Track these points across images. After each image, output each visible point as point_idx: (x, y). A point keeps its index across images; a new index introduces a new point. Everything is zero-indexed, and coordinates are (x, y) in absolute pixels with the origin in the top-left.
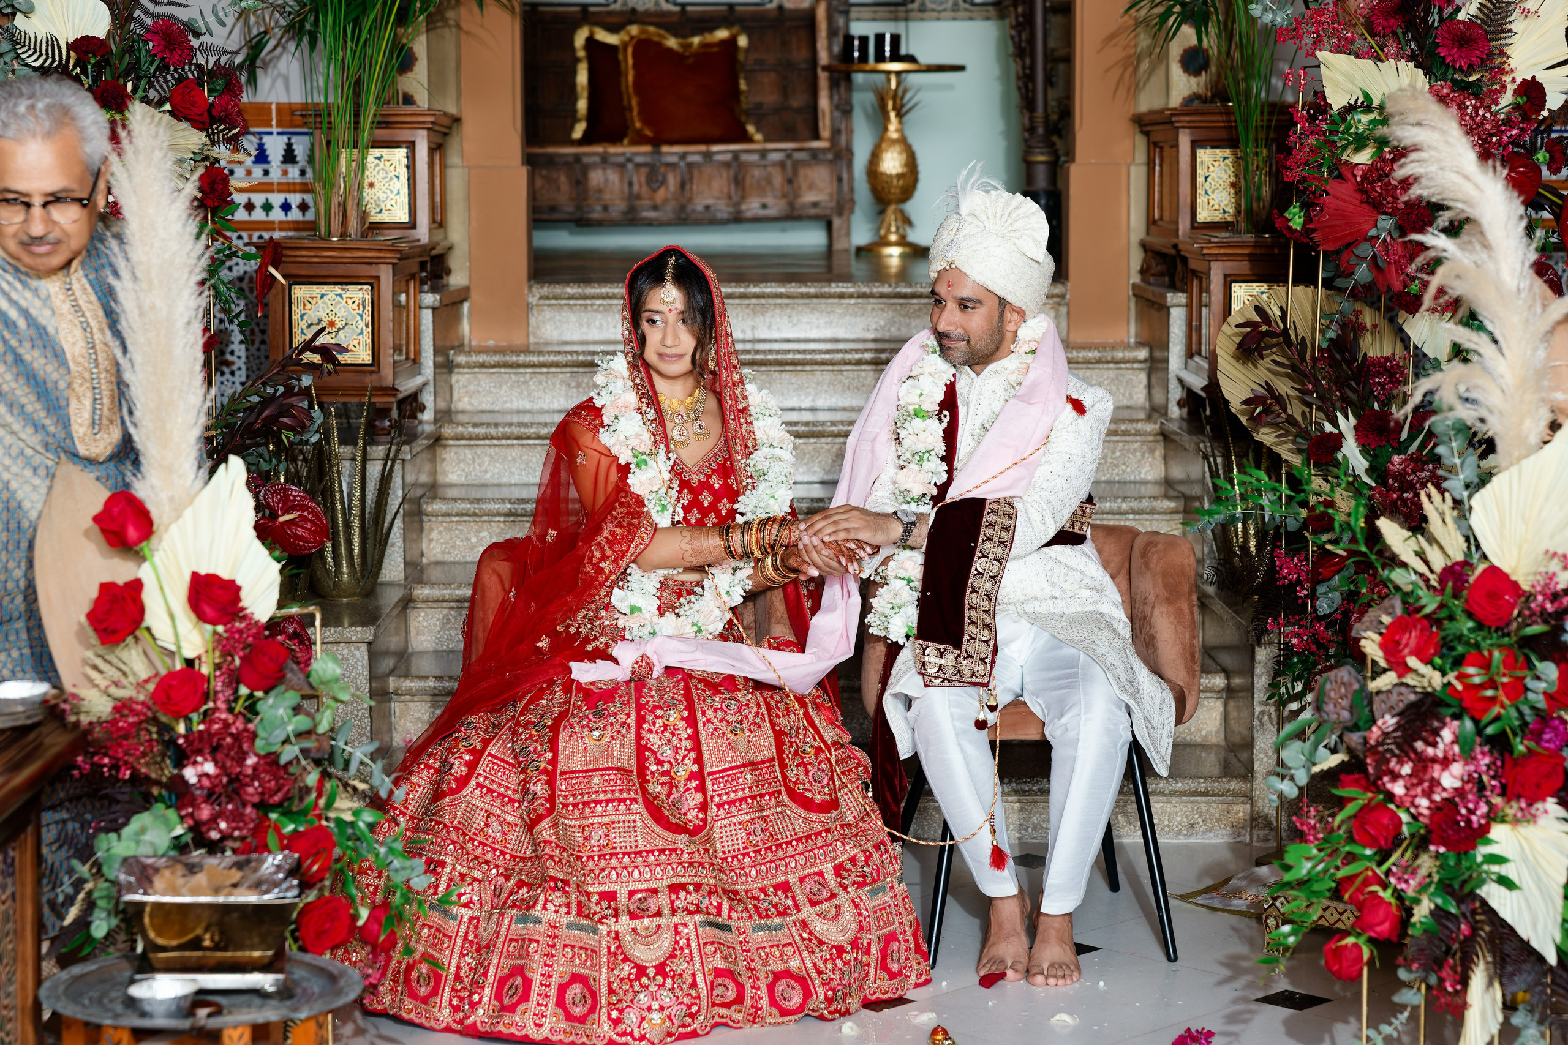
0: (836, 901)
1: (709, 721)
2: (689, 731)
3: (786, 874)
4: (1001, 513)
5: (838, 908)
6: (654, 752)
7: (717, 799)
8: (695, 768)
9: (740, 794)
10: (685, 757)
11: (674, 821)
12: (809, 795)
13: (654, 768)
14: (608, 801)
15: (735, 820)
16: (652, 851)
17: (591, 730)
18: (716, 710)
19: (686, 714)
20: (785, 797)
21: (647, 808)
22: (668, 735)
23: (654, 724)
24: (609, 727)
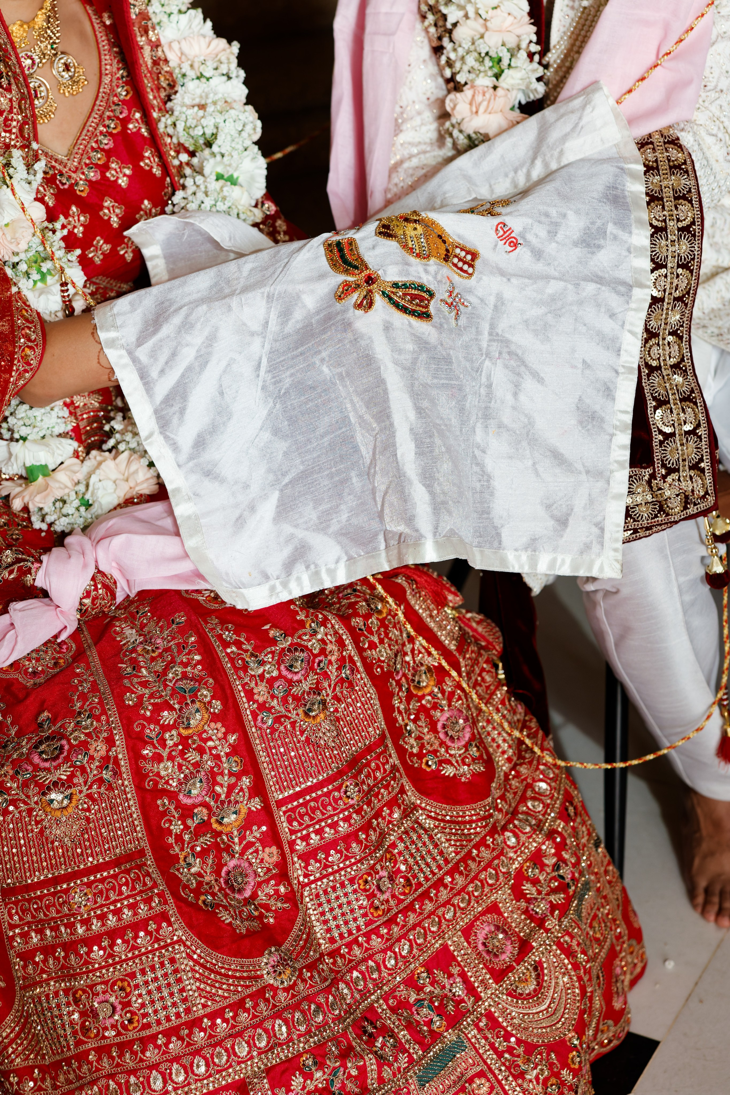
0: (533, 957)
1: (263, 707)
2: (232, 738)
3: (440, 934)
4: (664, 166)
5: (538, 967)
6: (173, 796)
7: (300, 846)
8: (256, 804)
9: (343, 828)
10: (231, 788)
11: (242, 927)
12: (449, 771)
13: (177, 827)
14: (113, 934)
15: (342, 877)
16: (219, 1013)
17: (44, 790)
18: (271, 682)
19: (217, 705)
20: (412, 796)
21: (191, 925)
22: (193, 756)
23: (163, 743)
24: (79, 779)
